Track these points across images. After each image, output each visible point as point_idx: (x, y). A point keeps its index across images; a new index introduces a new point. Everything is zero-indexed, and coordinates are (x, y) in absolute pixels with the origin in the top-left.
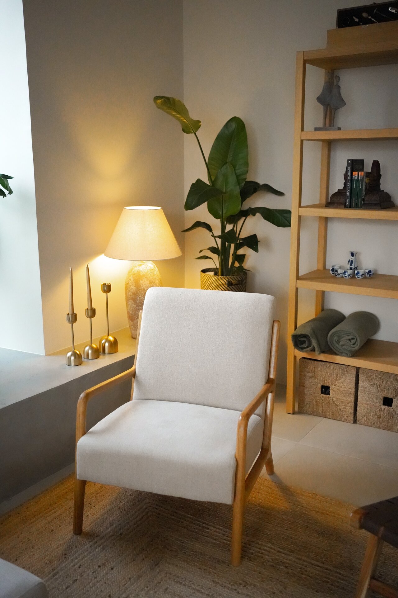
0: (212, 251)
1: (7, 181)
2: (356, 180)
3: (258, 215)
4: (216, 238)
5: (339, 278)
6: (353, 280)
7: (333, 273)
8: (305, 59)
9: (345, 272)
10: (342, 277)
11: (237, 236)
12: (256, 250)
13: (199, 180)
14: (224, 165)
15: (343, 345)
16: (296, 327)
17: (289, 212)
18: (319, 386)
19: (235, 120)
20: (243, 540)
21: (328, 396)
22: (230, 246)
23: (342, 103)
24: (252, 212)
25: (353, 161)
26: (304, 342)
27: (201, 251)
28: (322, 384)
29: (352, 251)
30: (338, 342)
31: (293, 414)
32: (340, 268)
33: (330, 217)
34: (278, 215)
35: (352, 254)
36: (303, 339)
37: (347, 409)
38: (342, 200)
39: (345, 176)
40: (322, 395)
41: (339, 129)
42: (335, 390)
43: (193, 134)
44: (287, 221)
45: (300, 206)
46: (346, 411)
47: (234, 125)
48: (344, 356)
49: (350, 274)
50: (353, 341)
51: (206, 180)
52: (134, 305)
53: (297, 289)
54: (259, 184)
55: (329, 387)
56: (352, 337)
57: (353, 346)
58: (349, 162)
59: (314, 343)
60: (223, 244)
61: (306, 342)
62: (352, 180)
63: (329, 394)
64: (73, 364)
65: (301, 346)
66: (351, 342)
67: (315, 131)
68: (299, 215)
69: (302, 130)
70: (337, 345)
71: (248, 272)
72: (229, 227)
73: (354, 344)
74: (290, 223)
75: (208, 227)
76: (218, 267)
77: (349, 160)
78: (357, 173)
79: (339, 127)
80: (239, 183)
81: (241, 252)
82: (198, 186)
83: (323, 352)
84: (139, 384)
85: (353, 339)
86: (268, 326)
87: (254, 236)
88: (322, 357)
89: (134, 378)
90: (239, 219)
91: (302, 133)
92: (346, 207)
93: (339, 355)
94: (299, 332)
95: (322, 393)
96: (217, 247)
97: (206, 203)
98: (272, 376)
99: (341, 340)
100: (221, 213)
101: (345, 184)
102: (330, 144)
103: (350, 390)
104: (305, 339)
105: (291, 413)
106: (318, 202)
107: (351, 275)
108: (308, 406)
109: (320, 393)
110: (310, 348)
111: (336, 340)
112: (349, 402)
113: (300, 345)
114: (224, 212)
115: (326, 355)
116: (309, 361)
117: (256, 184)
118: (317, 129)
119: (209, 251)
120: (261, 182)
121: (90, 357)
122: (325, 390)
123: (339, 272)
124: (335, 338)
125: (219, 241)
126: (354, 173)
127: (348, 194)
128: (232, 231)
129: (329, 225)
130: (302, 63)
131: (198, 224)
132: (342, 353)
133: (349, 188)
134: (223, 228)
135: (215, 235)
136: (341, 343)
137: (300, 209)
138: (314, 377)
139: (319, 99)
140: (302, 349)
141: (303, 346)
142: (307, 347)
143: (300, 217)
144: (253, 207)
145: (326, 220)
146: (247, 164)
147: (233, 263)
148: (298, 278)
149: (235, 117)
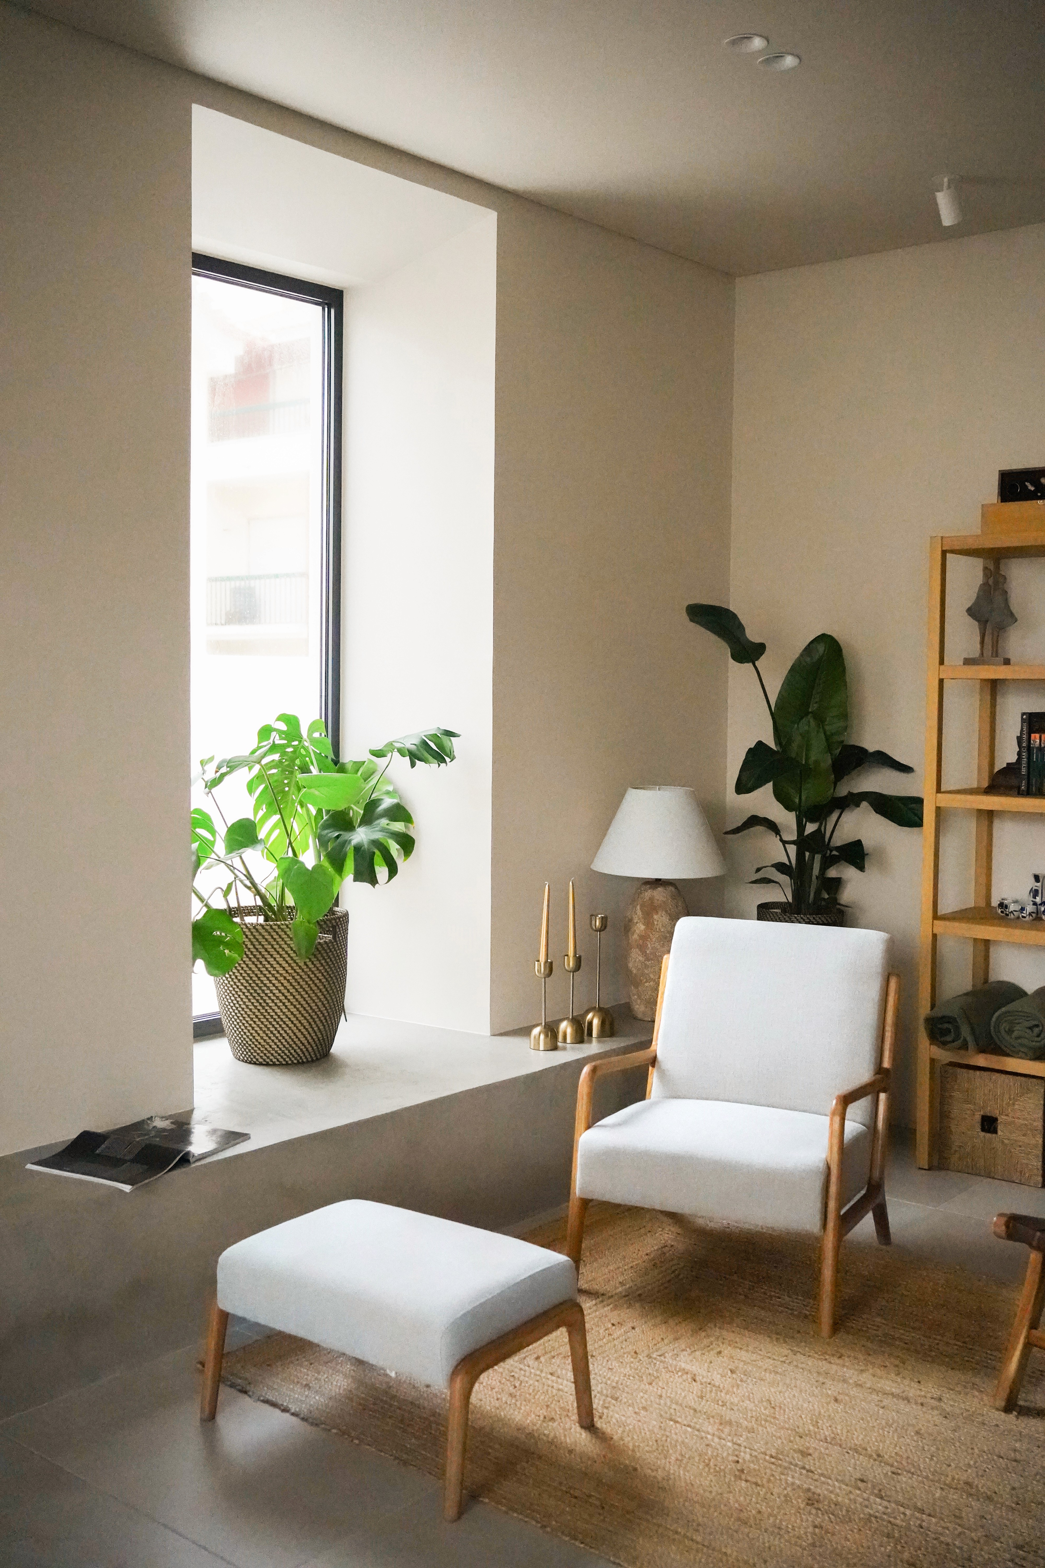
0: (778, 870)
1: (451, 740)
2: (1037, 748)
3: (864, 804)
4: (787, 845)
5: (1010, 919)
6: (1037, 923)
7: (1002, 912)
8: (944, 549)
9: (1023, 909)
10: (1018, 918)
11: (827, 840)
12: (861, 868)
13: (760, 743)
14: (802, 718)
15: (1017, 1038)
16: (933, 1006)
17: (919, 801)
18: (978, 1117)
19: (825, 639)
20: (837, 1313)
21: (994, 1135)
22: (812, 859)
23: (1012, 618)
24: (853, 800)
25: (1031, 715)
26: (949, 1031)
27: (758, 870)
28: (982, 1113)
29: (1037, 873)
30: (1010, 1031)
31: (929, 1169)
32: (1014, 902)
33: (998, 811)
34: (900, 805)
35: (1037, 878)
36: (946, 1026)
37: (1029, 1159)
38: (1014, 782)
39: (1019, 740)
40: (983, 1134)
41: (1007, 662)
42: (1007, 1124)
43: (751, 664)
44: (916, 815)
45: (939, 790)
46: (1027, 1164)
47: (821, 648)
48: (1021, 1058)
49: (1033, 913)
50: (1036, 1030)
51: (771, 743)
52: (641, 958)
53: (935, 936)
54: (866, 751)
55: (996, 1120)
56: (1036, 1023)
57: (1036, 1039)
58: (1024, 717)
59: (965, 1032)
60: (800, 855)
61: (950, 1032)
62: (1029, 749)
63: (995, 1132)
64: (542, 1048)
65: (942, 1039)
66: (1032, 1031)
67: (964, 664)
68: (938, 805)
69: (942, 662)
70: (1007, 1037)
71: (846, 908)
72: (810, 828)
73: (1038, 1036)
74: (921, 819)
75: (773, 827)
76: (790, 900)
77: (1023, 714)
78: (1037, 735)
79: (1008, 657)
80: (829, 748)
81: (832, 873)
82: (758, 752)
83: (982, 1051)
84: (663, 1075)
85: (1037, 1026)
86: (879, 980)
87: (859, 843)
88: (981, 1060)
89: (653, 1066)
90: (830, 812)
91: (942, 667)
92: (1020, 794)
93: (1012, 1056)
94: (939, 1012)
95: (983, 1130)
96: (788, 864)
97: (771, 783)
98: (886, 1064)
99: (1015, 1029)
100: (797, 800)
101: (1019, 754)
102: (994, 687)
103: (1035, 1124)
104: (950, 1026)
105: (926, 1167)
106: (975, 785)
107: (1034, 915)
108: (957, 1155)
109: (979, 1130)
110: (960, 1041)
111: (1007, 1030)
112: (1036, 1146)
113: (941, 1037)
114: (803, 798)
115: (989, 1056)
116: (959, 1070)
117: (863, 751)
118: (968, 662)
119: (774, 869)
120: (871, 748)
121: (569, 1040)
122: (989, 1124)
123: (1012, 907)
124: (1004, 1026)
125: (792, 849)
126: (1033, 735)
127: (1024, 771)
128: (818, 834)
129: (997, 824)
130: (939, 553)
131: (754, 821)
132: (1018, 1053)
133: (1024, 760)
134: (801, 827)
135: (785, 838)
136: (1015, 1034)
137: (939, 795)
138: (967, 1102)
139: (971, 612)
140: (943, 1044)
141: (949, 1038)
142: (953, 1041)
143: (938, 809)
144: (856, 791)
145: (989, 816)
146: (845, 716)
147: (818, 893)
148: (936, 917)
149: (824, 635)
